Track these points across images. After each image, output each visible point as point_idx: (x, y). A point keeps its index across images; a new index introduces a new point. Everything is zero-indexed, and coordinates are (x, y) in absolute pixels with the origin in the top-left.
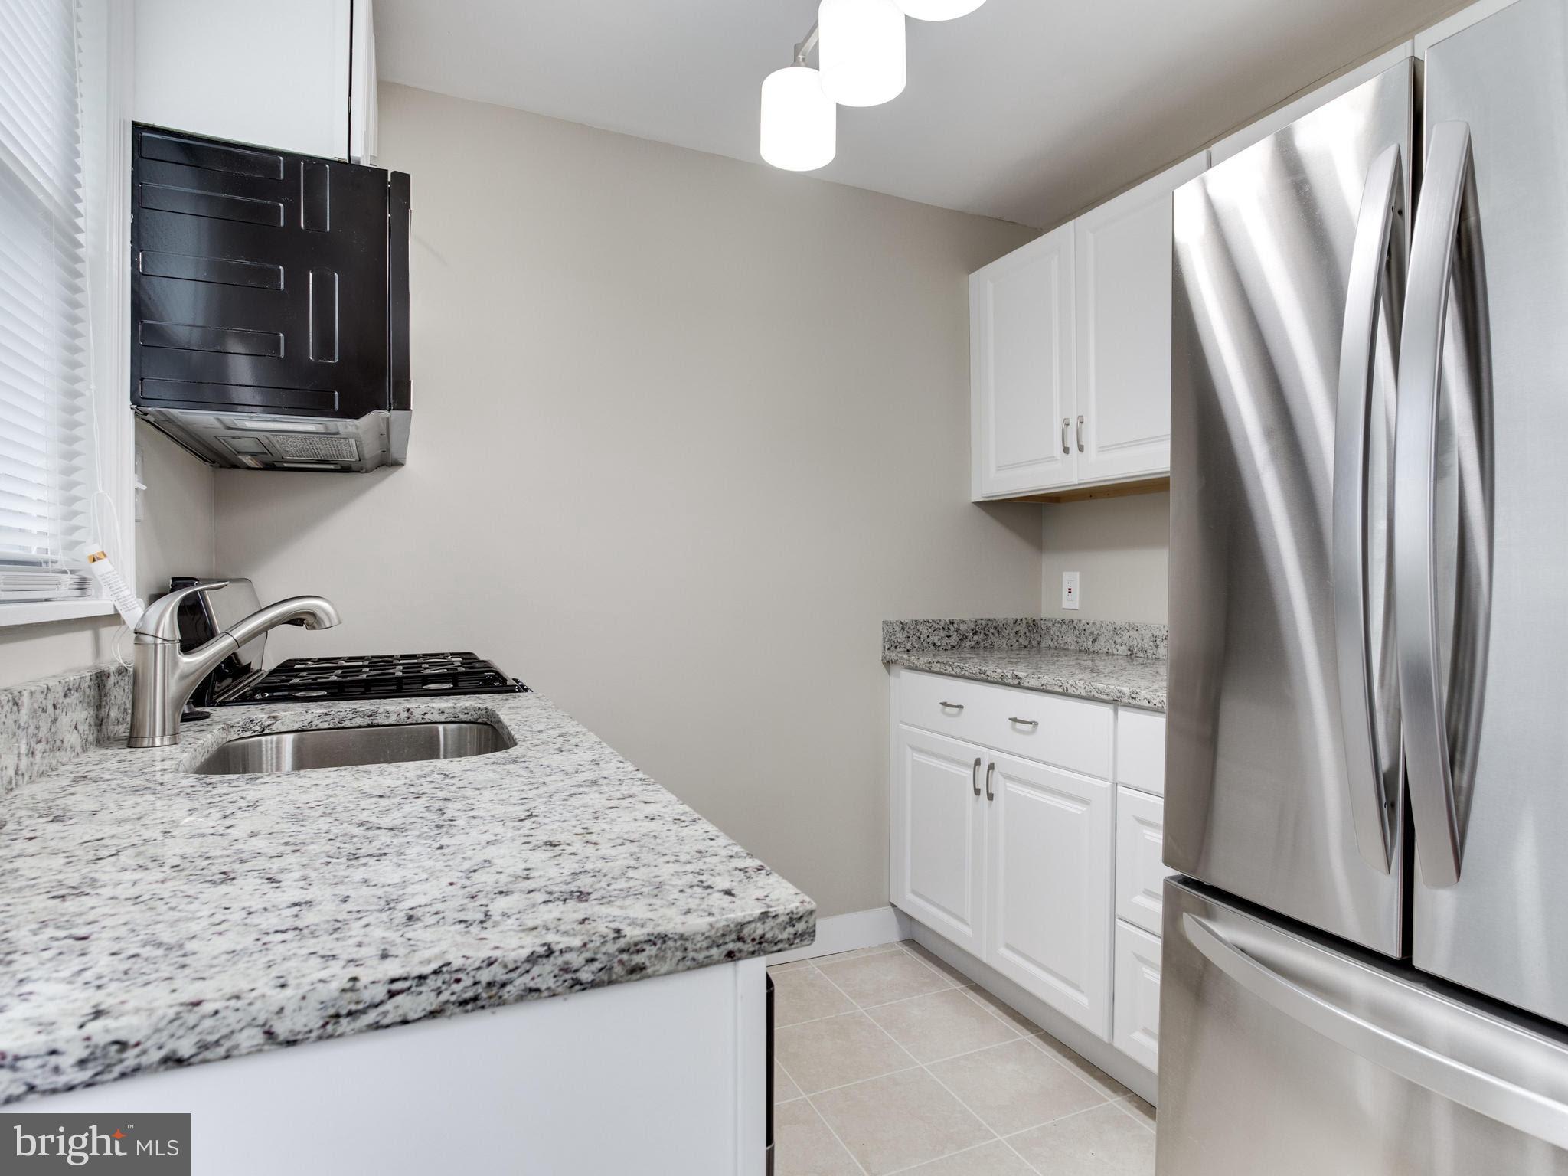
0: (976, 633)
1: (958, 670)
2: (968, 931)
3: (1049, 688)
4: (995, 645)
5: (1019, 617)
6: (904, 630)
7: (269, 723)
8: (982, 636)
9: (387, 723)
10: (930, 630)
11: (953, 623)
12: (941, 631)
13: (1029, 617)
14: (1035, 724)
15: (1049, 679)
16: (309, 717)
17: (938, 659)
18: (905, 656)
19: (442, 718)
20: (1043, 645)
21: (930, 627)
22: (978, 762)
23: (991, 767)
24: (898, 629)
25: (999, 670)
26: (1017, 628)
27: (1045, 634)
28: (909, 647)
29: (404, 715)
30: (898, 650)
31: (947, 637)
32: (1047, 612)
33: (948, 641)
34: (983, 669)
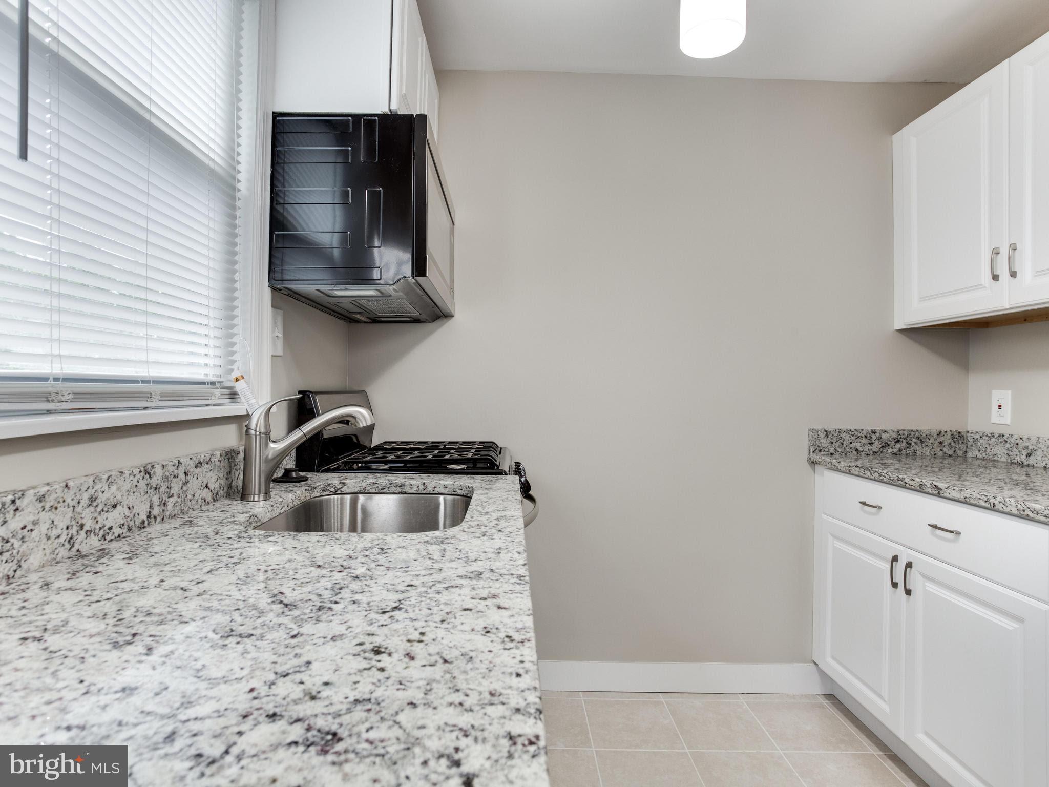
0: (898, 442)
1: (876, 475)
2: (885, 707)
3: (972, 501)
4: (918, 452)
5: (943, 429)
6: (828, 437)
7: (340, 486)
8: (904, 444)
9: (411, 492)
10: (852, 438)
11: (875, 433)
12: (864, 438)
13: (954, 429)
14: (958, 533)
15: (973, 493)
16: (364, 484)
17: (859, 463)
18: (828, 459)
19: (446, 491)
20: (969, 455)
21: (853, 435)
22: (895, 559)
23: (909, 565)
24: (822, 435)
25: (917, 479)
26: (941, 439)
27: (972, 445)
28: (832, 450)
29: (422, 487)
30: (822, 453)
31: (869, 444)
32: (973, 424)
33: (870, 448)
34: (901, 476)
